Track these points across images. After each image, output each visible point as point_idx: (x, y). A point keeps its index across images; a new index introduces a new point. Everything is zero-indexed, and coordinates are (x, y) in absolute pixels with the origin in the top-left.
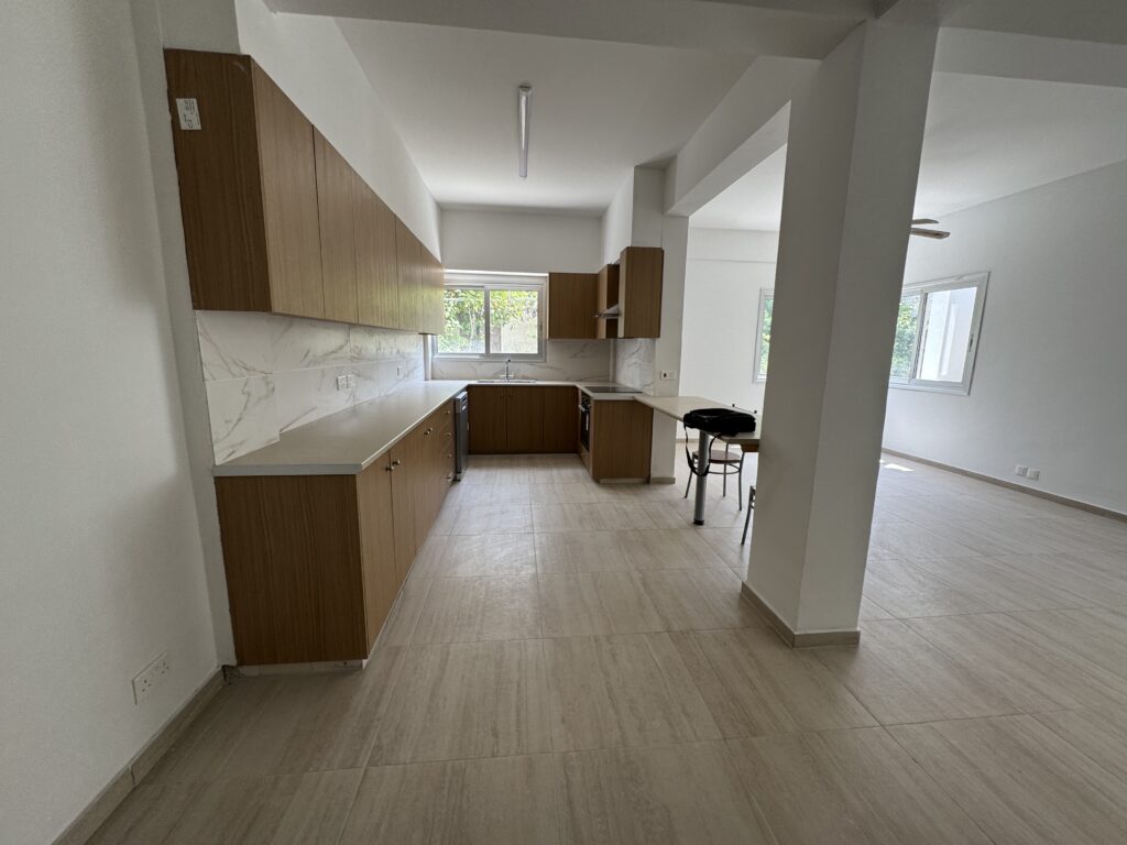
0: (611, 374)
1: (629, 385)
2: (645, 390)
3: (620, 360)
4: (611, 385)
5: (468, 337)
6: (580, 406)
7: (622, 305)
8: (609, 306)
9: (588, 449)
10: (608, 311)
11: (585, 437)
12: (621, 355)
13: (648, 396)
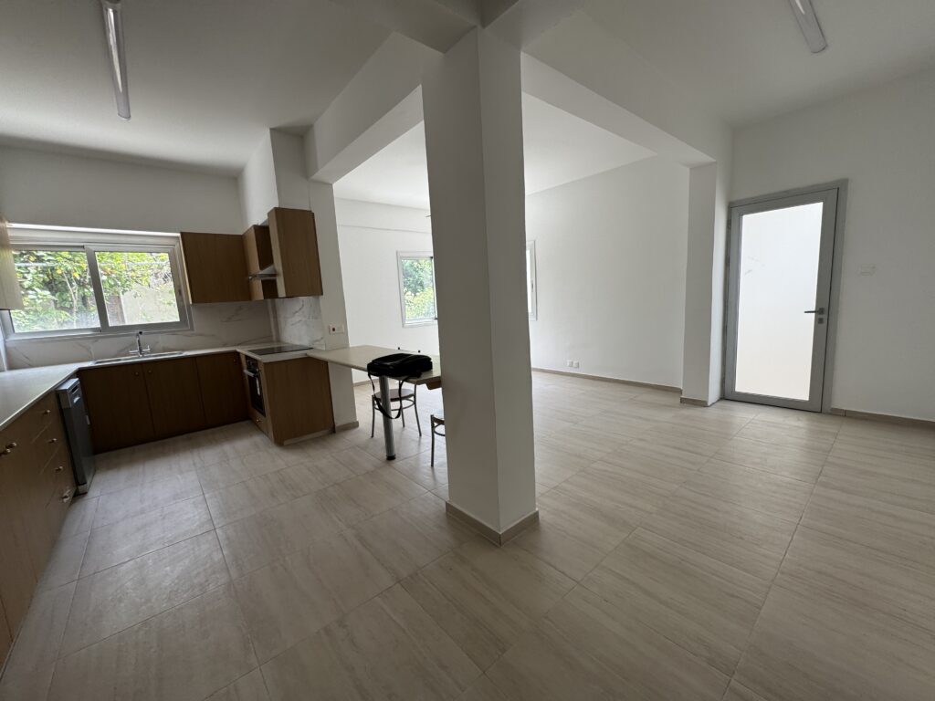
0: (274, 333)
1: (297, 343)
2: (316, 345)
3: (281, 319)
4: (275, 346)
5: (70, 309)
6: (246, 371)
7: (278, 264)
8: (263, 266)
9: (264, 414)
10: (261, 272)
11: (258, 403)
12: (282, 314)
13: (320, 351)
